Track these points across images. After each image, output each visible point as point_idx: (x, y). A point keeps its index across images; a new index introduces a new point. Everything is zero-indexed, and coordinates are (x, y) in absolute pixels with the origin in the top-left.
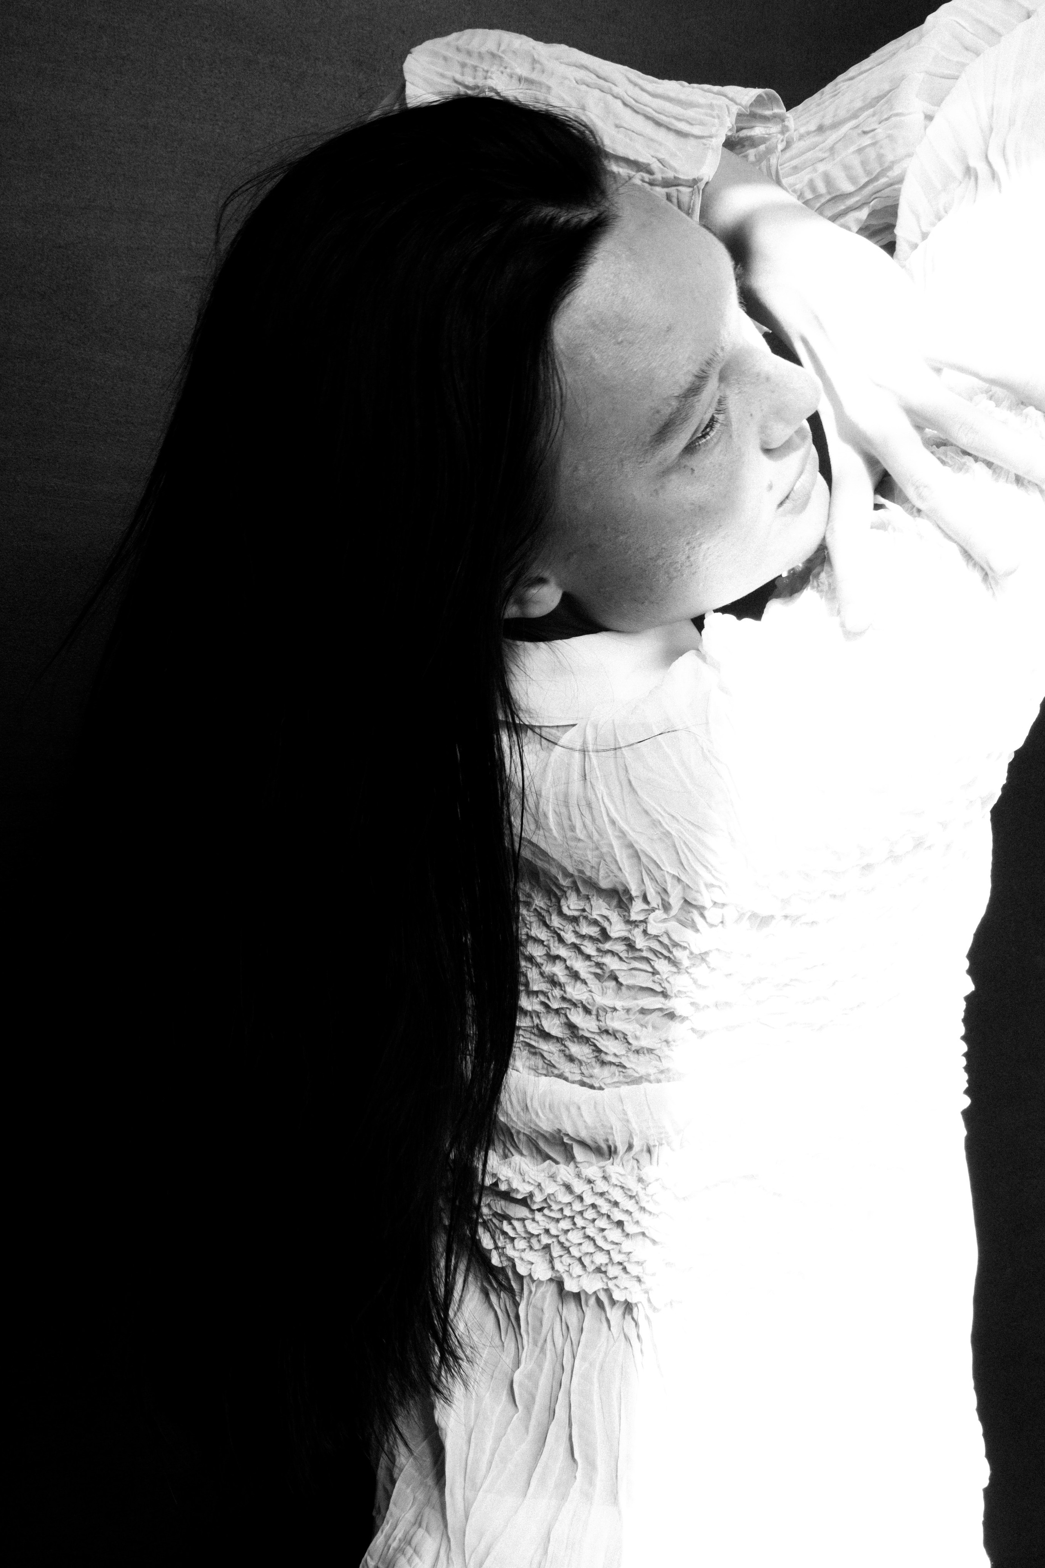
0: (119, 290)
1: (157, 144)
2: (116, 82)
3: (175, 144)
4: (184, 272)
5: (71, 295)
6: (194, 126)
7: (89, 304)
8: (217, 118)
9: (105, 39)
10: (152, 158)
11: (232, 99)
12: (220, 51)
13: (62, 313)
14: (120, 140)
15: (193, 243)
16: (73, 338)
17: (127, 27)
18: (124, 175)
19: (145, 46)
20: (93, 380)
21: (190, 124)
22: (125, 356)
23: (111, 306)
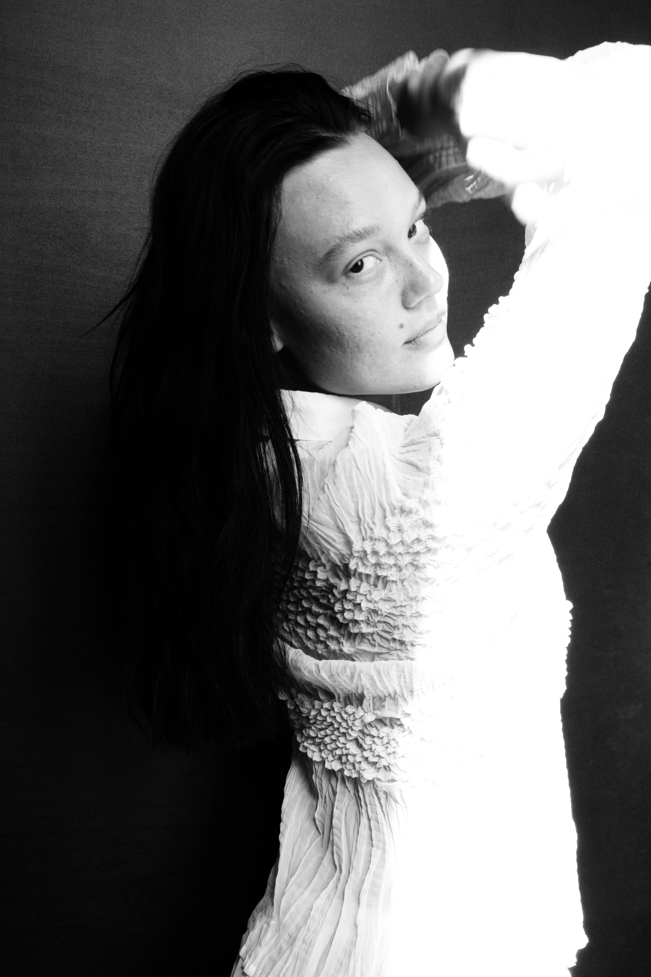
0: (101, 235)
1: (121, 157)
2: (99, 124)
3: (132, 157)
4: (136, 225)
5: (76, 238)
6: (142, 147)
7: (86, 242)
8: (154, 143)
9: (93, 101)
10: (119, 164)
11: (162, 132)
12: (155, 107)
13: (71, 247)
14: (102, 155)
15: (142, 210)
16: (77, 261)
17: (105, 95)
18: (104, 173)
19: (115, 105)
20: (88, 283)
21: (139, 147)
22: (105, 270)
23: (97, 244)
